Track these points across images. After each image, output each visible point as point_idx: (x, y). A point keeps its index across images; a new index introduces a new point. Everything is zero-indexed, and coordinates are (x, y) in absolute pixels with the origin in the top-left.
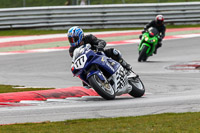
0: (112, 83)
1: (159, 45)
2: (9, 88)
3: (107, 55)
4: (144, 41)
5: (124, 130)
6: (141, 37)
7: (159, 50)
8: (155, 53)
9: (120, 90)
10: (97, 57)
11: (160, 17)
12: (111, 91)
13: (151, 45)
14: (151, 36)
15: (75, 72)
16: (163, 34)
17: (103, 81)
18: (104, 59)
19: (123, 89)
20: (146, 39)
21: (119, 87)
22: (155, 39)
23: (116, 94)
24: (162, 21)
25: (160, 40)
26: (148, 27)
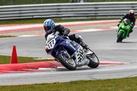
0: (74, 58)
1: (131, 31)
2: (31, 60)
3: (71, 39)
4: (121, 28)
5: (110, 88)
6: (118, 25)
7: (130, 34)
8: (128, 36)
9: (80, 63)
10: (63, 40)
11: (132, 11)
12: (73, 64)
13: (126, 31)
14: (126, 25)
15: (48, 51)
16: (134, 23)
17: (68, 57)
18: (68, 42)
19: (83, 62)
20: (123, 27)
21: (80, 61)
22: (128, 27)
23: (77, 66)
24: (133, 14)
25: (132, 28)
26: (124, 18)
